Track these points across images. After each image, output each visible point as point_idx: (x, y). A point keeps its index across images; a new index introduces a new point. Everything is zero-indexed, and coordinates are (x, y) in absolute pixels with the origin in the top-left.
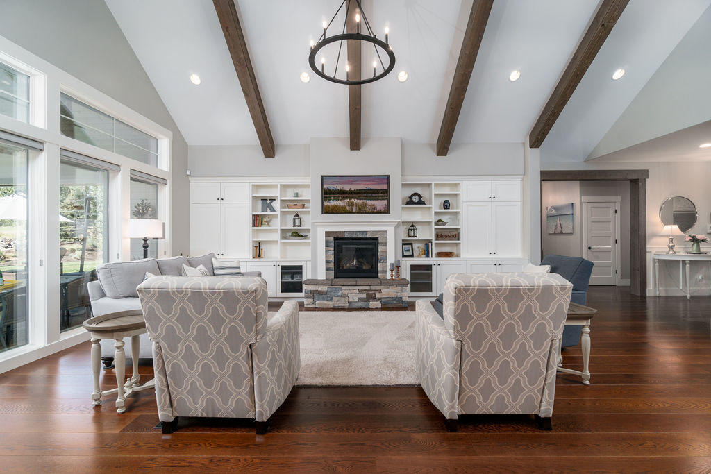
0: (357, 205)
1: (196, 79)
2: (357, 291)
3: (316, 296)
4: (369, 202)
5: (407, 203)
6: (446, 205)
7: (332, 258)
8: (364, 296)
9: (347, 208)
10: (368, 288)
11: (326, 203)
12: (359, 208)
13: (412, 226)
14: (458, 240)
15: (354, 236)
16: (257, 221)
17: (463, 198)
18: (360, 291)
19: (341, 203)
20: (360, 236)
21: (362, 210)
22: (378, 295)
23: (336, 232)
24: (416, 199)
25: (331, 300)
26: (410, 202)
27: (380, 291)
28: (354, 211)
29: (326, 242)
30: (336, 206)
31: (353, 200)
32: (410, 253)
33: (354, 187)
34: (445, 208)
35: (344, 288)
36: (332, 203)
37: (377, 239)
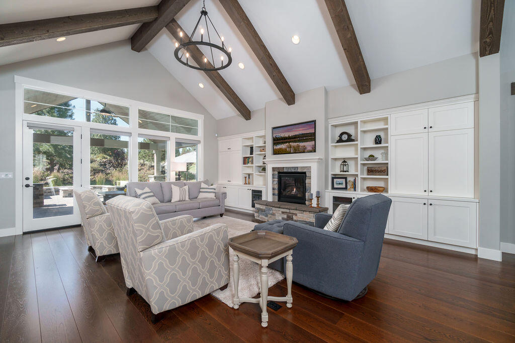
0: (294, 147)
1: (201, 85)
2: (281, 212)
3: (260, 212)
4: (302, 144)
5: (338, 142)
6: (378, 140)
7: (276, 187)
8: (285, 216)
9: (288, 149)
10: (288, 211)
11: (275, 147)
12: (295, 150)
13: (345, 162)
14: (387, 175)
15: (290, 171)
16: (246, 160)
17: (391, 132)
18: (283, 213)
19: (283, 146)
20: (293, 171)
21: (297, 151)
22: (295, 218)
23: (279, 168)
24: (345, 137)
25: (267, 216)
26: (340, 141)
27: (296, 215)
28: (292, 151)
29: (273, 175)
30: (280, 149)
31: (291, 143)
32: (344, 186)
33: (291, 134)
34: (376, 144)
35: (274, 208)
36: (279, 147)
37: (305, 173)
